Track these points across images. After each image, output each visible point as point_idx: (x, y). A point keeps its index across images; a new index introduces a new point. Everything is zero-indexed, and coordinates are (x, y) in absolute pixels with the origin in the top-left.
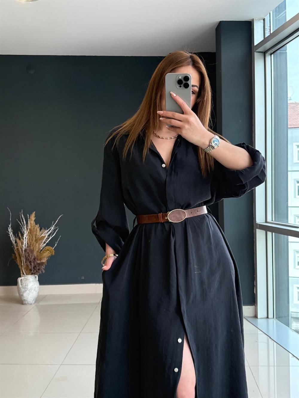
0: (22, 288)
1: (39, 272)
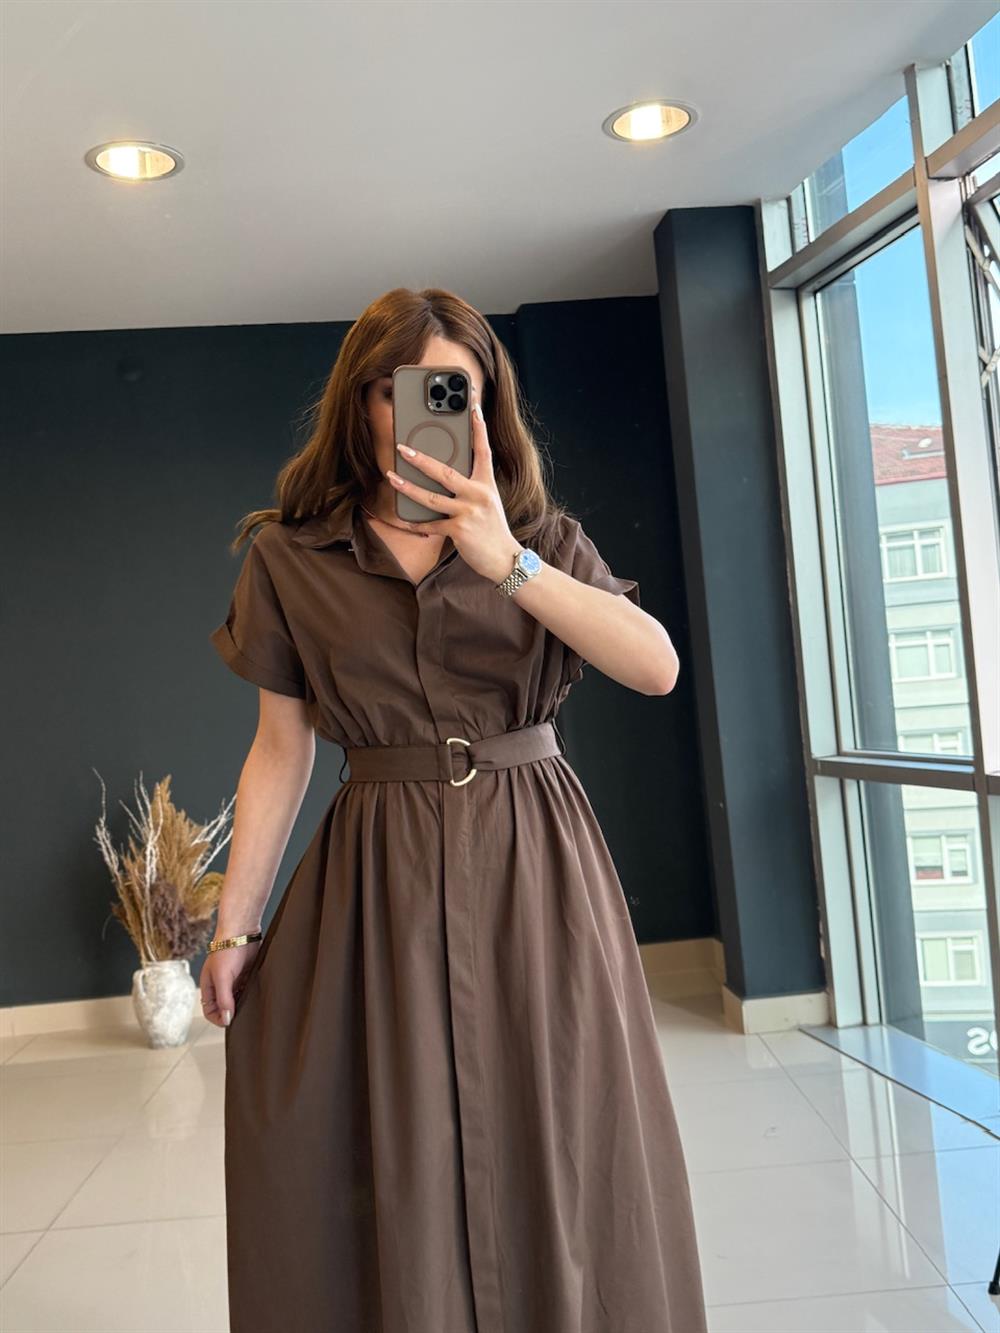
0: (148, 1002)
1: (195, 949)
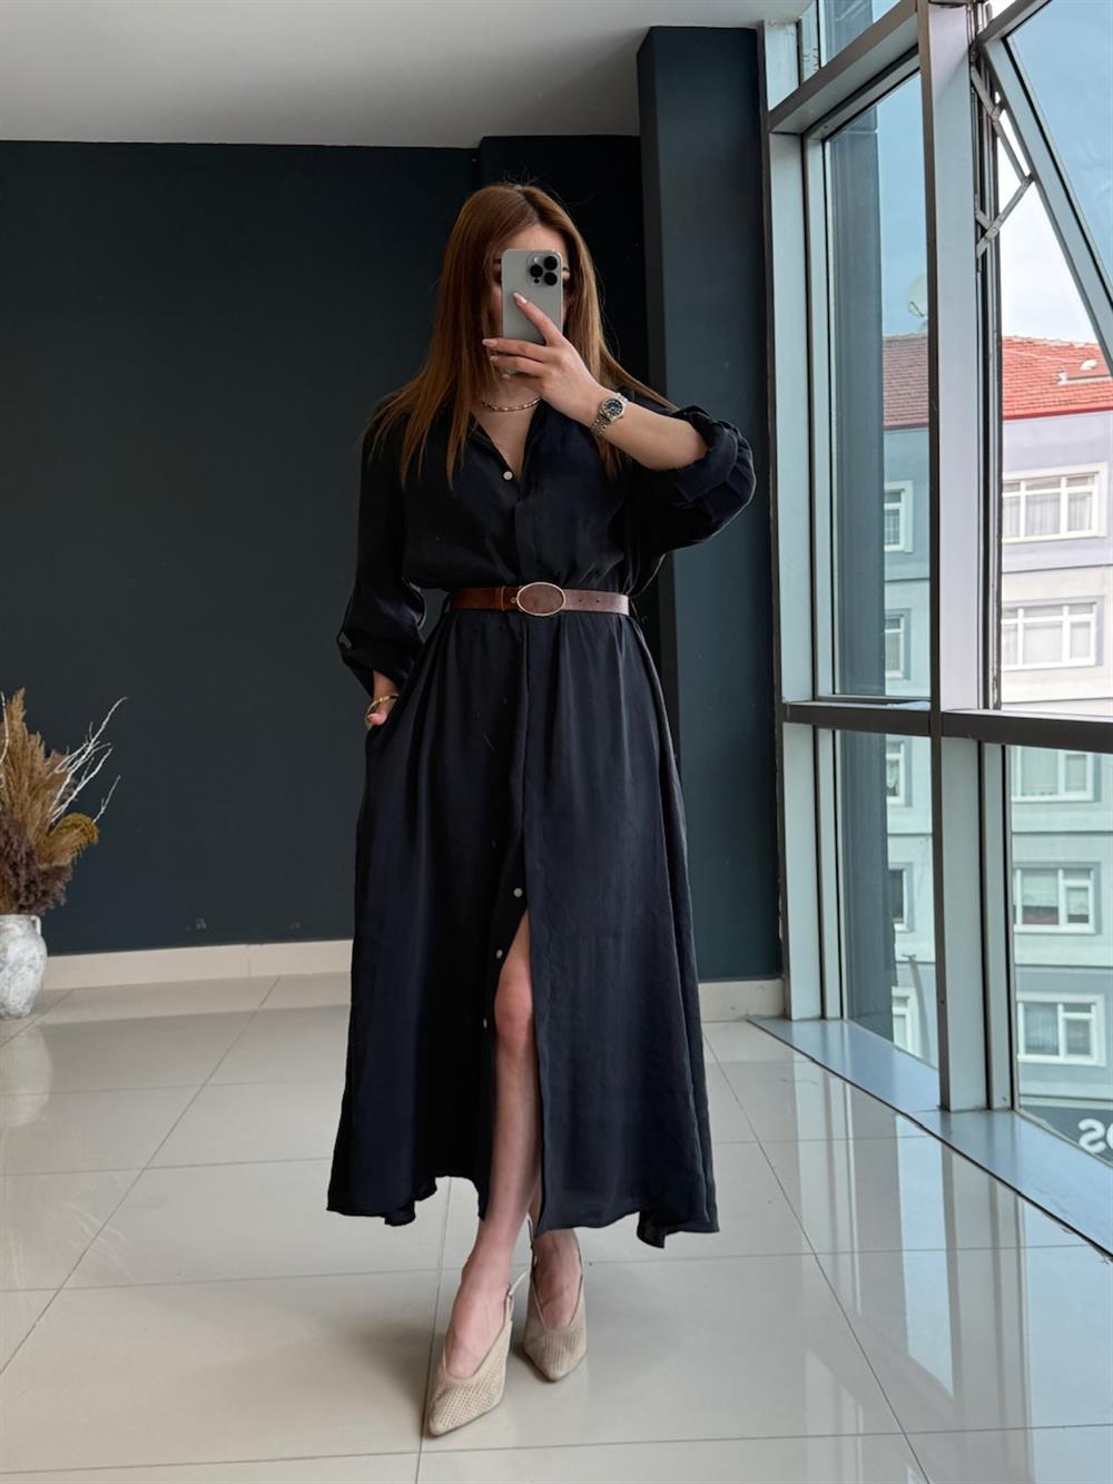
1: (47, 903)
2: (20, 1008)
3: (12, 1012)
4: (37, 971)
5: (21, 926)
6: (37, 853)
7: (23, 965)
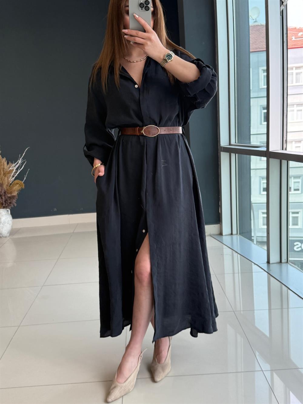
1: (11, 206)
2: (6, 235)
3: (4, 236)
4: (10, 224)
5: (4, 212)
6: (7, 192)
7: (6, 223)
